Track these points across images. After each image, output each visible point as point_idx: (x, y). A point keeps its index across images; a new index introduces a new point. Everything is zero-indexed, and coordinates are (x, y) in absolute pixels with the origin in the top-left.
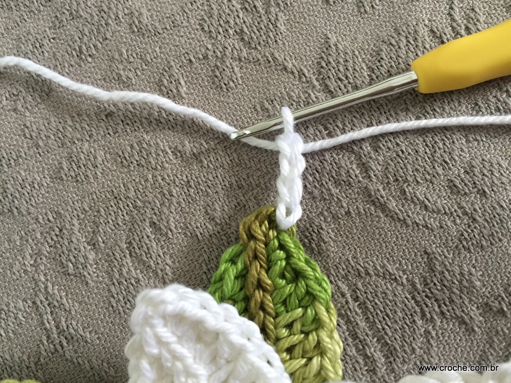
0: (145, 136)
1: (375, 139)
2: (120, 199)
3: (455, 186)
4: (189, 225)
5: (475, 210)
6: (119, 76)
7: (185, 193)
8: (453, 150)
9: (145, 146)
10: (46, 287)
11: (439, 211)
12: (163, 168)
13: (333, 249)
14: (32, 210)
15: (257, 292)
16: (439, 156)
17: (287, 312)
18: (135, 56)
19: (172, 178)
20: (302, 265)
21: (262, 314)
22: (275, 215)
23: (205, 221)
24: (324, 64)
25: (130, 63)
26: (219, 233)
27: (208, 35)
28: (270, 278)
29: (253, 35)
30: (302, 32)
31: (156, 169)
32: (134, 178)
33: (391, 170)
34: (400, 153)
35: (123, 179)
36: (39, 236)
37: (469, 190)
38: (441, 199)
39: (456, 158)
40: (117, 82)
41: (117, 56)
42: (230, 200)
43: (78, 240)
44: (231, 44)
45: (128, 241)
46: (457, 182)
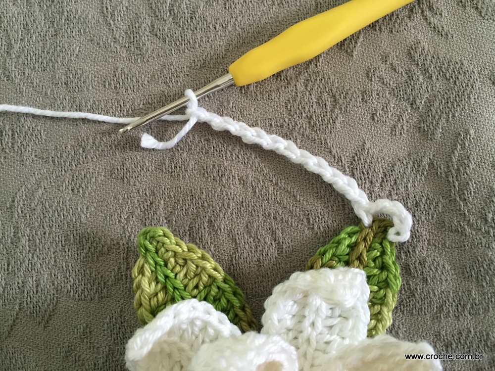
0: (225, 162)
2: (195, 197)
3: (409, 269)
4: (233, 230)
5: (416, 289)
7: (238, 208)
8: (417, 246)
9: (223, 169)
10: (130, 236)
12: (229, 187)
14: (137, 184)
16: (406, 246)
18: (237, 108)
19: (233, 196)
23: (244, 232)
24: (356, 159)
27: (288, 112)
29: (317, 122)
30: (350, 132)
31: (224, 186)
32: (208, 187)
35: (201, 185)
36: (136, 202)
37: (417, 275)
39: (417, 252)
41: (225, 104)
42: (265, 224)
43: (160, 214)
44: (301, 123)
45: (191, 226)
46: (412, 267)
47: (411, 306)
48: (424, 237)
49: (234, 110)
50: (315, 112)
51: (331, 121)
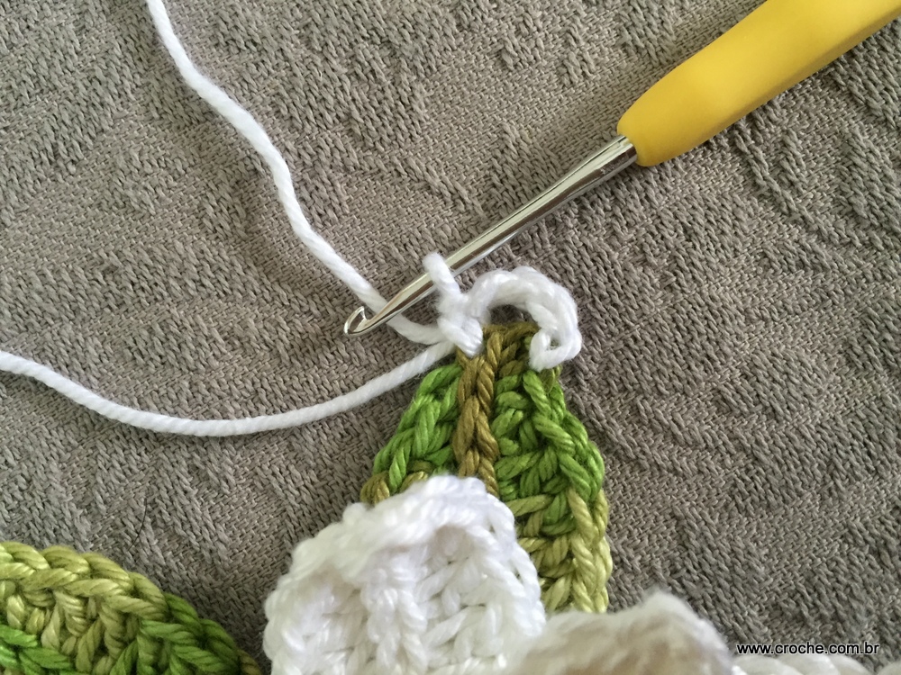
0: (174, 311)
3: (724, 399)
4: (258, 470)
5: (758, 442)
6: (126, 201)
8: (723, 336)
9: (175, 330)
11: (696, 444)
12: (209, 369)
16: (699, 347)
18: (155, 163)
19: (227, 387)
23: (288, 462)
24: (496, 179)
25: (147, 175)
26: (312, 483)
27: (288, 124)
29: (369, 124)
30: (458, 120)
31: (196, 371)
32: (156, 387)
33: (614, 371)
34: (631, 342)
35: (137, 389)
37: (749, 407)
38: (698, 422)
39: (728, 351)
40: (122, 211)
41: (121, 163)
43: (60, 499)
44: (330, 141)
45: (149, 500)
46: (728, 393)
47: (760, 488)
48: (733, 307)
49: (148, 169)
50: (354, 100)
51: (402, 108)
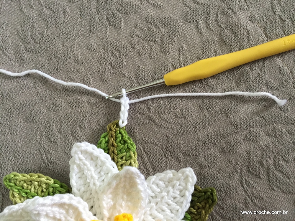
0: (78, 97)
1: (152, 100)
2: (69, 117)
4: (91, 126)
6: (70, 77)
7: (90, 116)
8: (177, 104)
9: (78, 100)
10: (44, 146)
11: (171, 123)
12: (84, 107)
13: (138, 134)
14: (40, 120)
15: (112, 147)
16: (172, 106)
17: (121, 153)
18: (76, 71)
19: (87, 111)
20: (126, 139)
21: (113, 154)
22: (118, 123)
23: (97, 125)
24: (138, 75)
25: (74, 73)
26: (101, 129)
27: (100, 64)
28: (116, 143)
30: (131, 64)
31: (81, 108)
32: (74, 111)
33: (157, 110)
34: (160, 104)
35: (70, 111)
36: (42, 129)
38: (172, 120)
39: (178, 106)
41: (70, 71)
42: (105, 118)
43: (55, 130)
44: (108, 67)
45: (71, 131)
46: (177, 114)
47: (182, 131)
50: (112, 60)
51: (121, 62)
